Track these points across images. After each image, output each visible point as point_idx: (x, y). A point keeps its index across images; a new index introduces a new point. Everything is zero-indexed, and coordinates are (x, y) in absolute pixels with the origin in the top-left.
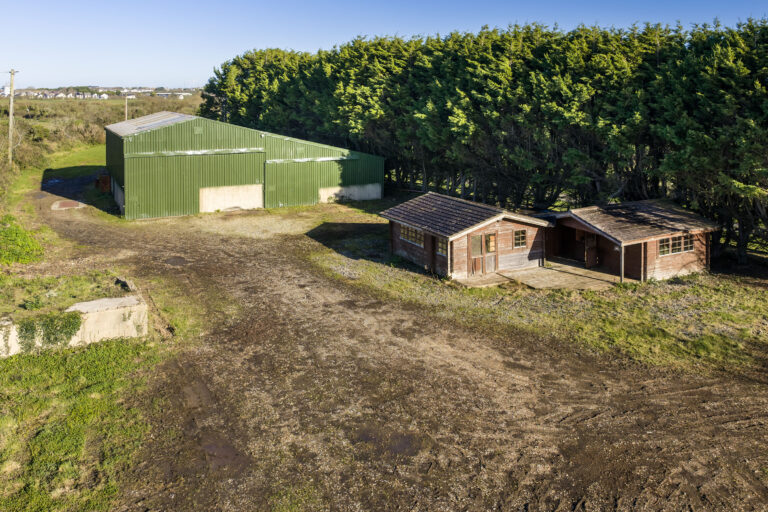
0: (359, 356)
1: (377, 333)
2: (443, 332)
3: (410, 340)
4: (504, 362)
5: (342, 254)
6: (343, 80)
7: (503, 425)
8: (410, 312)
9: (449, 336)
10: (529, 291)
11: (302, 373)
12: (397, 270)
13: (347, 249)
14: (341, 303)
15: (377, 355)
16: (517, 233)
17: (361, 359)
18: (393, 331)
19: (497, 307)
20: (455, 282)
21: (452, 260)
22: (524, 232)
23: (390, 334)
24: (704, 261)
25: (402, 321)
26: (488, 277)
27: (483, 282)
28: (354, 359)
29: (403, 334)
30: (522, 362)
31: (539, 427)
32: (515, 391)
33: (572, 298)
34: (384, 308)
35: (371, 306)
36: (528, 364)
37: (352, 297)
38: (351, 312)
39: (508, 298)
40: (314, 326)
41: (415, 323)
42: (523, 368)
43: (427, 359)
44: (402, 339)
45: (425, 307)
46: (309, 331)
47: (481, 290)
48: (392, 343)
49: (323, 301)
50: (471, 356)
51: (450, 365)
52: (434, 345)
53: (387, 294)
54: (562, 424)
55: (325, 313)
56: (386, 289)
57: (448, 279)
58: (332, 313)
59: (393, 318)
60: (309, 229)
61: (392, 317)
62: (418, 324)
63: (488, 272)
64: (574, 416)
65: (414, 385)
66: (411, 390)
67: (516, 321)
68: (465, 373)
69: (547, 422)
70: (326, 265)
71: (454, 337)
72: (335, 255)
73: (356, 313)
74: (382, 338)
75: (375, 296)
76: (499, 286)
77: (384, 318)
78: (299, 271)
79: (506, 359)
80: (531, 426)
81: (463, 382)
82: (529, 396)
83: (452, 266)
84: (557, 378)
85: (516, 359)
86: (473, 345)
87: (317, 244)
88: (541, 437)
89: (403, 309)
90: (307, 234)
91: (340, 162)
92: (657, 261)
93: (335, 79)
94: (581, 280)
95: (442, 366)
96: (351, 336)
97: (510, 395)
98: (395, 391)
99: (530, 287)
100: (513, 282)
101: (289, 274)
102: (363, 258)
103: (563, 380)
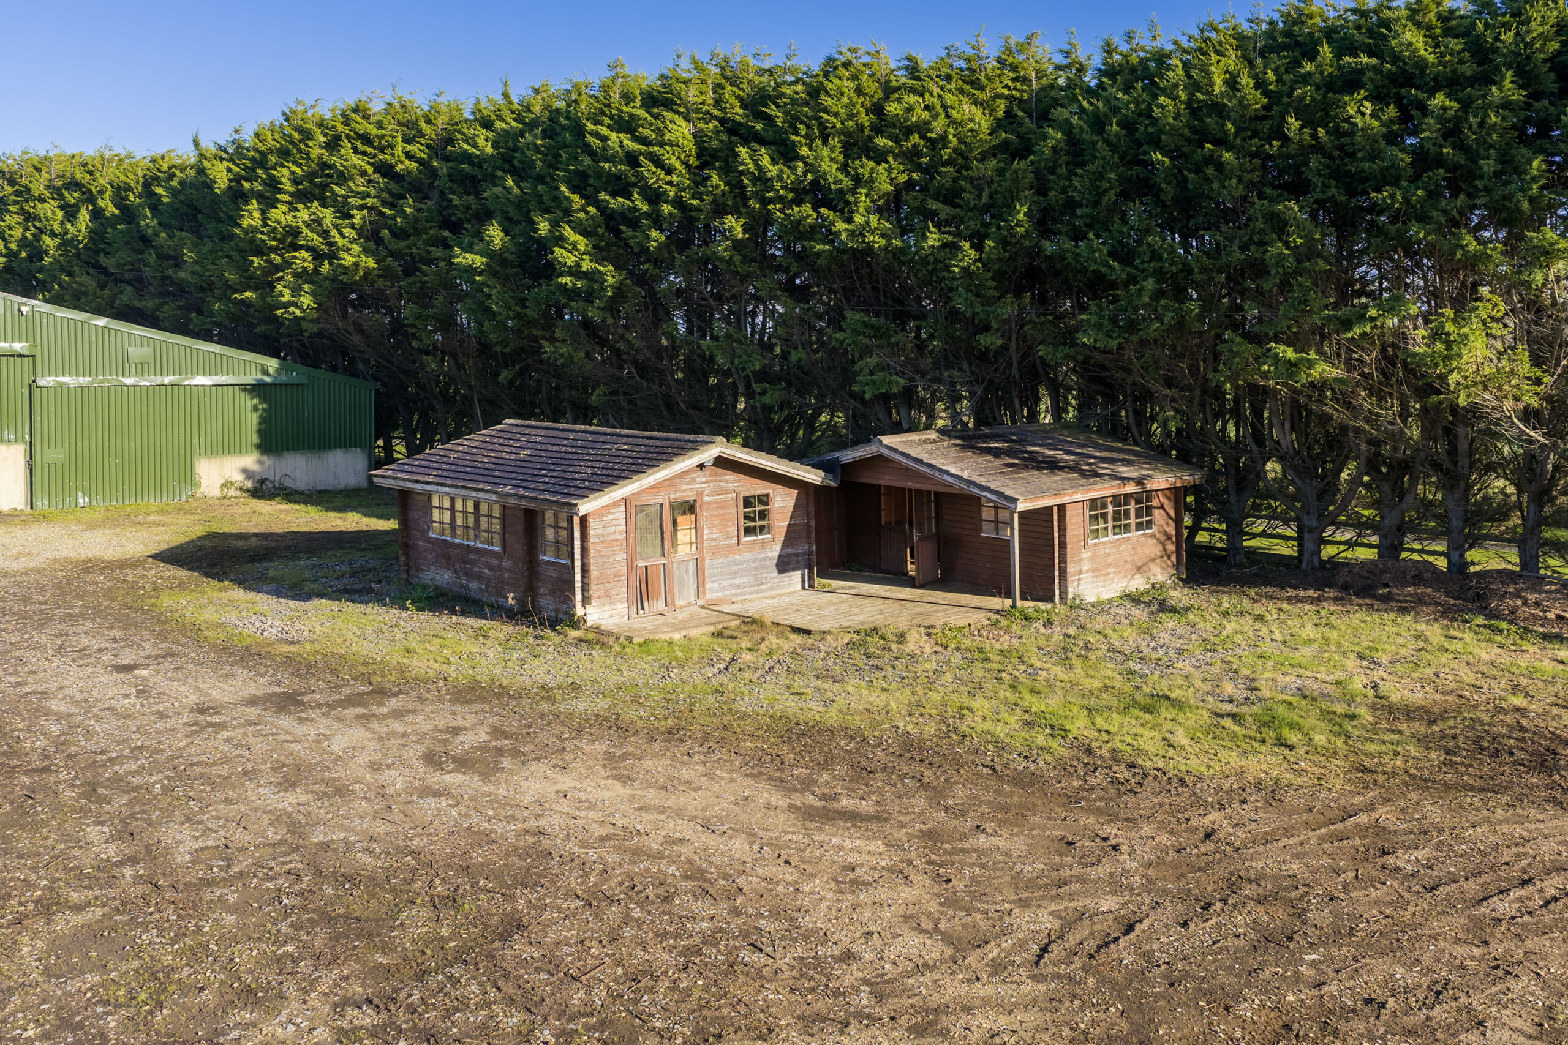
0: (318, 837)
1: (375, 767)
2: (588, 748)
3: (486, 777)
4: (792, 808)
5: (259, 591)
6: (260, 197)
7: (864, 999)
8: (477, 707)
9: (609, 756)
10: (797, 639)
11: (94, 914)
12: (425, 615)
13: (274, 579)
14: (253, 701)
15: (381, 828)
16: (747, 502)
17: (325, 846)
18: (431, 759)
19: (724, 679)
20: (597, 629)
21: (585, 571)
22: (764, 500)
23: (420, 767)
24: (1174, 558)
25: (457, 731)
26: (681, 615)
27: (675, 628)
28: (296, 849)
29: (463, 763)
30: (845, 802)
31: (981, 990)
32: (857, 885)
33: (910, 647)
34: (393, 702)
35: (350, 701)
36: (866, 806)
37: (289, 684)
38: (285, 721)
39: (748, 657)
40: (155, 767)
41: (497, 732)
42: (853, 817)
43: (553, 822)
44: (459, 778)
45: (521, 693)
46: (136, 781)
47: (671, 643)
48: (427, 791)
49: (194, 698)
50: (690, 802)
51: (630, 833)
52: (566, 782)
53: (402, 671)
54: (1047, 967)
55: (197, 729)
56: (396, 658)
57: (575, 624)
58: (220, 726)
59: (426, 726)
60: (164, 547)
61: (422, 723)
62: (505, 735)
63: (679, 603)
64: (1072, 939)
65: (521, 904)
66: (514, 926)
67: (790, 706)
68: (686, 851)
69: (998, 968)
70: (209, 615)
71: (624, 757)
72: (238, 594)
73: (301, 721)
74: (396, 781)
75: (366, 678)
76: (719, 634)
77: (397, 726)
78: (117, 633)
79: (797, 800)
80: (954, 989)
81: (686, 878)
82: (907, 894)
83: (585, 589)
84: (964, 837)
85: (825, 797)
86: (685, 773)
87: (184, 573)
88: (1003, 1021)
89: (453, 701)
90: (154, 557)
91: (256, 389)
92: (1086, 555)
93: (237, 196)
94: (914, 609)
95: (603, 839)
96: (288, 784)
97: (849, 899)
98: (454, 935)
99: (796, 630)
100: (752, 623)
101: (85, 641)
102: (321, 595)
103: (982, 838)
